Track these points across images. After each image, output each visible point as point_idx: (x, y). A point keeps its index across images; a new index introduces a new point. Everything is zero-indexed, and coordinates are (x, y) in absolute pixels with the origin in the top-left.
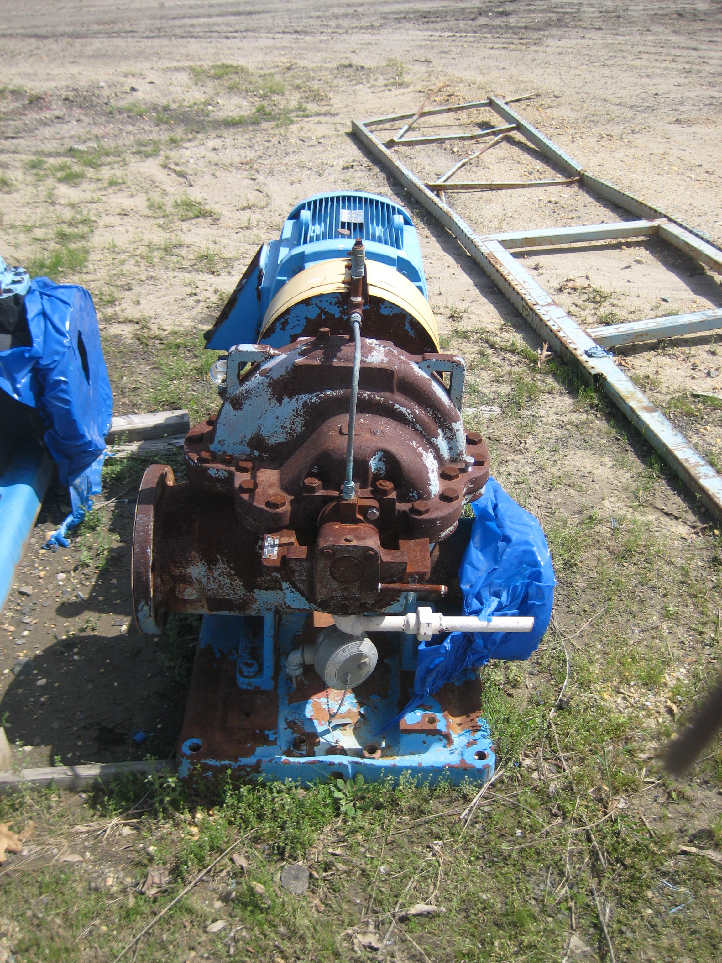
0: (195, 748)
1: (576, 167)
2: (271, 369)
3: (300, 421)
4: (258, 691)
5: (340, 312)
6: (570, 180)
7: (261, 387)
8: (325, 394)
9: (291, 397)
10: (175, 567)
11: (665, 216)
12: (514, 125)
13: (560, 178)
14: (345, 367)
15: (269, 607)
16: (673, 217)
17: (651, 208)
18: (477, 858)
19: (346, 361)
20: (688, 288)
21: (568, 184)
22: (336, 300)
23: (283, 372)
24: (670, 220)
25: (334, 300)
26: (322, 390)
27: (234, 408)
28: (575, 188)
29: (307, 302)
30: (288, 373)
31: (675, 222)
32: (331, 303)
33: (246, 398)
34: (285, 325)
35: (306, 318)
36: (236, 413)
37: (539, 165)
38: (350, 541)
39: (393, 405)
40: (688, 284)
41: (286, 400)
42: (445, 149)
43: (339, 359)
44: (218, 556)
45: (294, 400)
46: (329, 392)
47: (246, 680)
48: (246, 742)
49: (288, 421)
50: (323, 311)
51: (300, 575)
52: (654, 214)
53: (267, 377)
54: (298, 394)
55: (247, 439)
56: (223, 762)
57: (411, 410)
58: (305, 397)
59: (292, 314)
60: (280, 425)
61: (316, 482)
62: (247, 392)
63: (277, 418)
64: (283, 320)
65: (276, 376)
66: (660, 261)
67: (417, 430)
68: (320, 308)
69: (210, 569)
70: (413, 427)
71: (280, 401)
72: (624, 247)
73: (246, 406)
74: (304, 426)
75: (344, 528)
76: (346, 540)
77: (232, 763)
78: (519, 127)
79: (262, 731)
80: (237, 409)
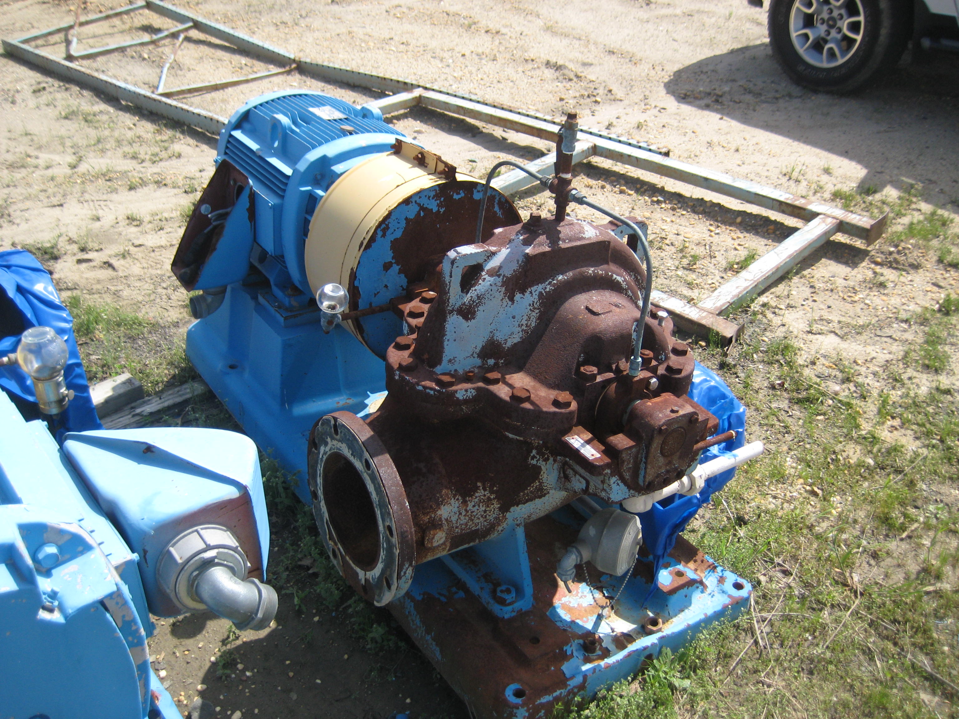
0: (518, 694)
1: (287, 55)
2: (500, 267)
3: (536, 314)
4: (522, 615)
5: (438, 205)
6: (287, 68)
7: (495, 288)
8: (557, 281)
9: (523, 291)
10: (424, 514)
11: (419, 86)
12: (191, 24)
13: (274, 70)
14: (572, 248)
15: (519, 522)
16: (428, 86)
17: (398, 82)
18: (798, 672)
19: (570, 241)
20: (480, 147)
21: (289, 73)
22: (434, 193)
23: (515, 266)
24: (426, 88)
25: (432, 194)
26: (553, 277)
27: (466, 318)
28: (297, 76)
29: (407, 201)
30: (520, 266)
31: (433, 90)
32: (429, 197)
33: (477, 305)
34: (384, 231)
35: (406, 219)
36: (470, 323)
37: (244, 60)
38: (677, 412)
39: (612, 276)
40: (478, 144)
41: (518, 296)
42: (132, 57)
43: (564, 241)
44: (479, 484)
45: (527, 294)
46: (560, 277)
47: (510, 608)
48: (548, 667)
49: (525, 318)
50: (422, 208)
51: (628, 464)
52: (406, 87)
53: (499, 276)
54: (530, 287)
55: (478, 351)
56: (555, 694)
57: (624, 278)
58: (538, 288)
59: (393, 217)
60: (516, 324)
61: (595, 370)
62: (478, 297)
63: (514, 317)
64: (383, 226)
65: (508, 272)
66: (436, 128)
67: (629, 296)
68: (419, 205)
69: (465, 502)
70: (626, 294)
71: (512, 299)
72: (395, 121)
73: (480, 314)
74: (538, 319)
75: (657, 403)
76: (673, 411)
77: (563, 691)
78: (197, 25)
79: (561, 649)
80: (470, 319)
